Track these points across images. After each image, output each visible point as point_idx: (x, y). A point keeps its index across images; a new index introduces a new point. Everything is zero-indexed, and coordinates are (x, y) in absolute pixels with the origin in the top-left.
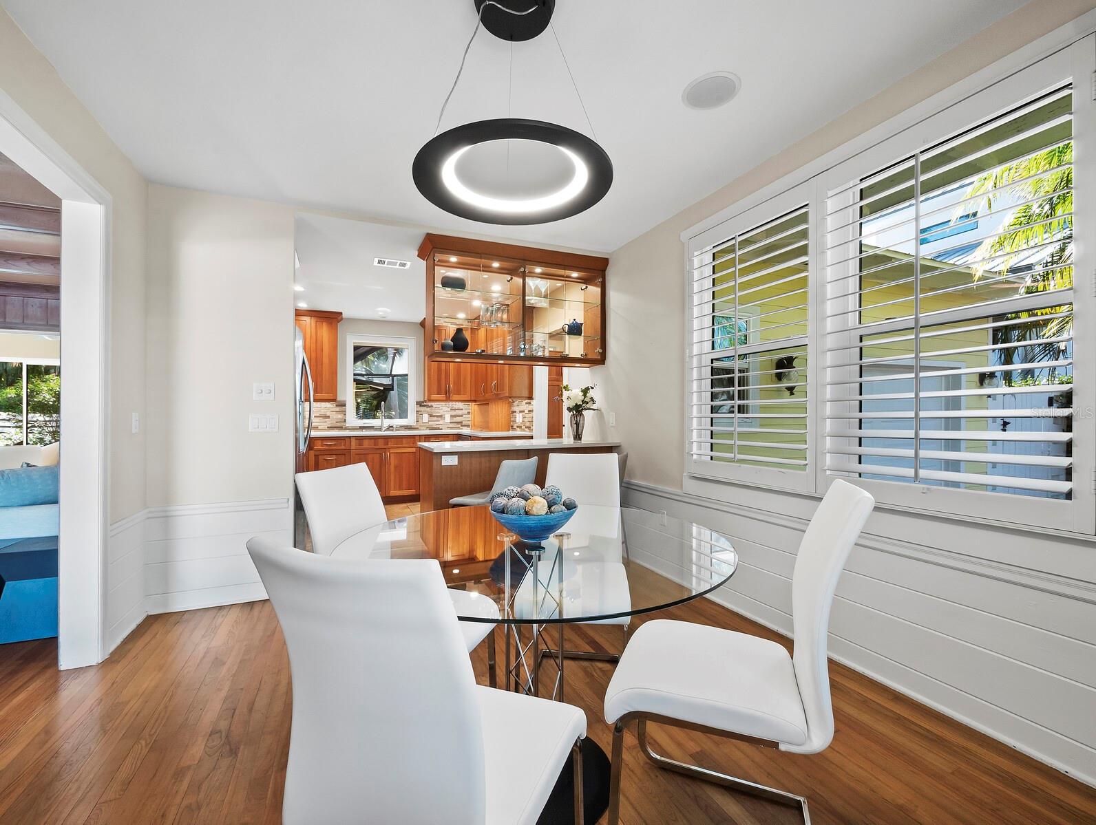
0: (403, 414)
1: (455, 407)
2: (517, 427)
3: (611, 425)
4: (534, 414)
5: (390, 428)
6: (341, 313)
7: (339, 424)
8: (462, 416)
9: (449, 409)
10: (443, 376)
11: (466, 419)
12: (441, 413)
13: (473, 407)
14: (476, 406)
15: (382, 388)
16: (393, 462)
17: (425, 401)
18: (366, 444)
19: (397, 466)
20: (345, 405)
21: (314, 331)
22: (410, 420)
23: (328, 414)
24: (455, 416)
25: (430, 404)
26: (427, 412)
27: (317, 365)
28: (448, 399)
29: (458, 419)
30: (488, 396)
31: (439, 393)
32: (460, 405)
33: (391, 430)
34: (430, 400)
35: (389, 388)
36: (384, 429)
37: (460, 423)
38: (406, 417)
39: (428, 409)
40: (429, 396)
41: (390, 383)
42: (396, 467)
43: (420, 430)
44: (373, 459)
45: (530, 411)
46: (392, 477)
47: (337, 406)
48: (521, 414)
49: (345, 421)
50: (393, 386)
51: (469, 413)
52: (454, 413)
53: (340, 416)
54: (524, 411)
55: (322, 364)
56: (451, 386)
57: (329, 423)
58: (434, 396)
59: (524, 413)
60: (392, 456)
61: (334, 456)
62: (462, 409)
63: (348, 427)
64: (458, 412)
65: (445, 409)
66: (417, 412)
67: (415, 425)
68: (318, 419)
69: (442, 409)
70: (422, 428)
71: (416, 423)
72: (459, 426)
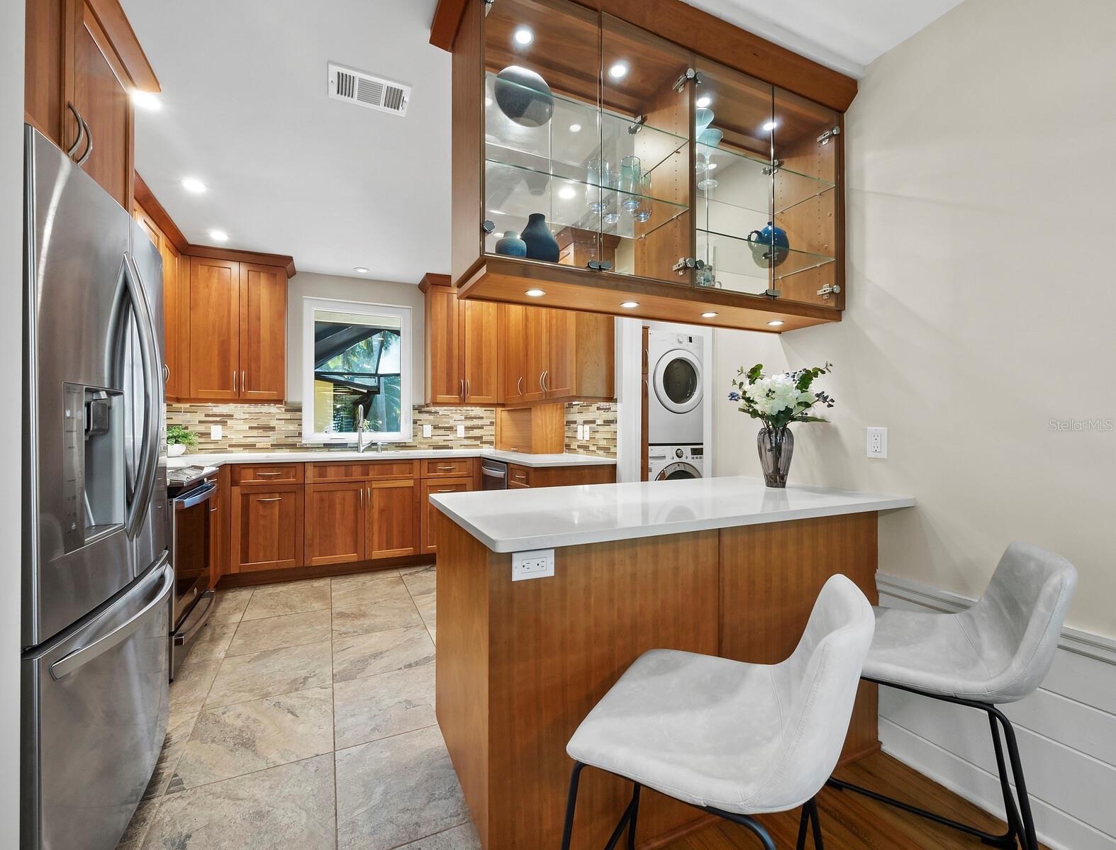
0: (393, 425)
1: (472, 414)
2: (579, 447)
3: (871, 454)
4: (619, 427)
5: (373, 446)
6: (290, 259)
7: (290, 441)
8: (482, 428)
9: (463, 418)
10: (455, 366)
11: (488, 433)
12: (452, 423)
13: (501, 414)
14: (506, 414)
15: (366, 391)
16: (377, 502)
17: (427, 405)
18: (332, 475)
19: (384, 510)
20: (300, 410)
21: (244, 286)
22: (404, 434)
23: (273, 423)
24: (472, 428)
25: (433, 409)
26: (430, 422)
27: (249, 344)
28: (463, 402)
29: (476, 433)
30: (529, 396)
31: (449, 392)
32: (478, 411)
33: (374, 450)
34: (435, 404)
35: (374, 391)
36: (362, 448)
37: (479, 438)
38: (398, 429)
39: (431, 417)
40: (434, 396)
41: (376, 384)
42: (382, 511)
43: (420, 449)
44: (344, 499)
45: (608, 422)
46: (376, 528)
47: (286, 410)
48: (587, 427)
49: (300, 435)
50: (379, 389)
51: (492, 423)
52: (470, 423)
53: (292, 427)
54: (593, 422)
55: (259, 342)
56: (468, 381)
57: (273, 438)
58: (442, 397)
59: (592, 425)
60: (376, 493)
61: (277, 495)
62: (482, 418)
63: (306, 444)
64: (476, 422)
65: (458, 417)
66: (415, 422)
67: (411, 441)
68: (255, 433)
69: (452, 418)
70: (422, 447)
71: (413, 440)
72: (478, 442)
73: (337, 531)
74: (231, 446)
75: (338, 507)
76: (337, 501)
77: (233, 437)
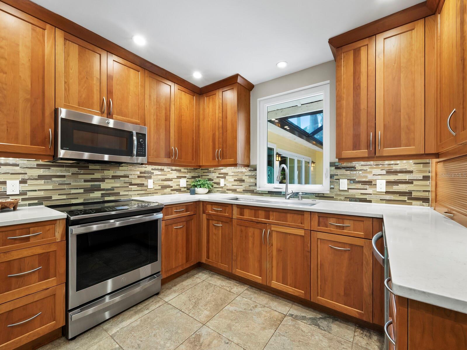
8: (412, 183)
9: (384, 172)
11: (419, 188)
12: (370, 177)
14: (440, 165)
19: (281, 250)
20: (256, 170)
22: (322, 186)
23: (244, 178)
24: (397, 183)
25: (348, 164)
28: (374, 155)
29: (404, 188)
31: (356, 147)
37: (409, 194)
39: (348, 172)
44: (254, 234)
47: (249, 170)
49: (256, 185)
51: (426, 178)
52: (392, 178)
53: (252, 180)
56: (379, 132)
57: (244, 186)
60: (274, 234)
61: (221, 223)
62: (411, 172)
63: (259, 191)
64: (401, 177)
65: (378, 171)
66: (332, 176)
67: (328, 192)
68: (236, 183)
69: (371, 172)
70: (339, 198)
71: (330, 191)
72: (405, 198)
73: (250, 256)
74: (228, 190)
75: (251, 239)
76: (250, 235)
77: (228, 185)
